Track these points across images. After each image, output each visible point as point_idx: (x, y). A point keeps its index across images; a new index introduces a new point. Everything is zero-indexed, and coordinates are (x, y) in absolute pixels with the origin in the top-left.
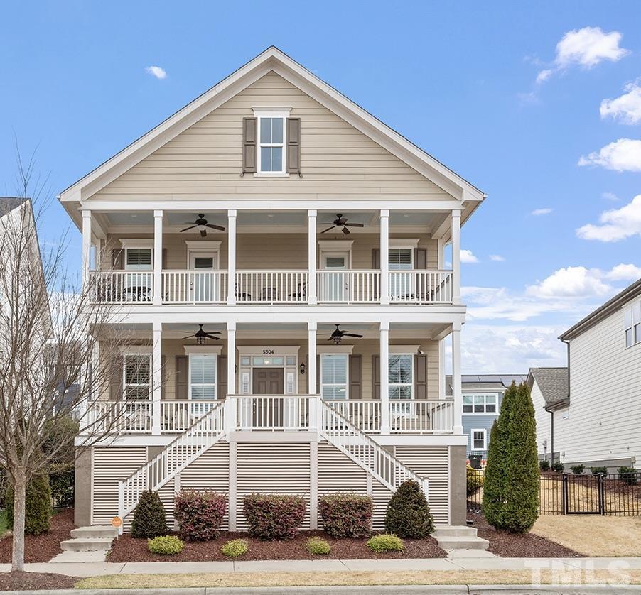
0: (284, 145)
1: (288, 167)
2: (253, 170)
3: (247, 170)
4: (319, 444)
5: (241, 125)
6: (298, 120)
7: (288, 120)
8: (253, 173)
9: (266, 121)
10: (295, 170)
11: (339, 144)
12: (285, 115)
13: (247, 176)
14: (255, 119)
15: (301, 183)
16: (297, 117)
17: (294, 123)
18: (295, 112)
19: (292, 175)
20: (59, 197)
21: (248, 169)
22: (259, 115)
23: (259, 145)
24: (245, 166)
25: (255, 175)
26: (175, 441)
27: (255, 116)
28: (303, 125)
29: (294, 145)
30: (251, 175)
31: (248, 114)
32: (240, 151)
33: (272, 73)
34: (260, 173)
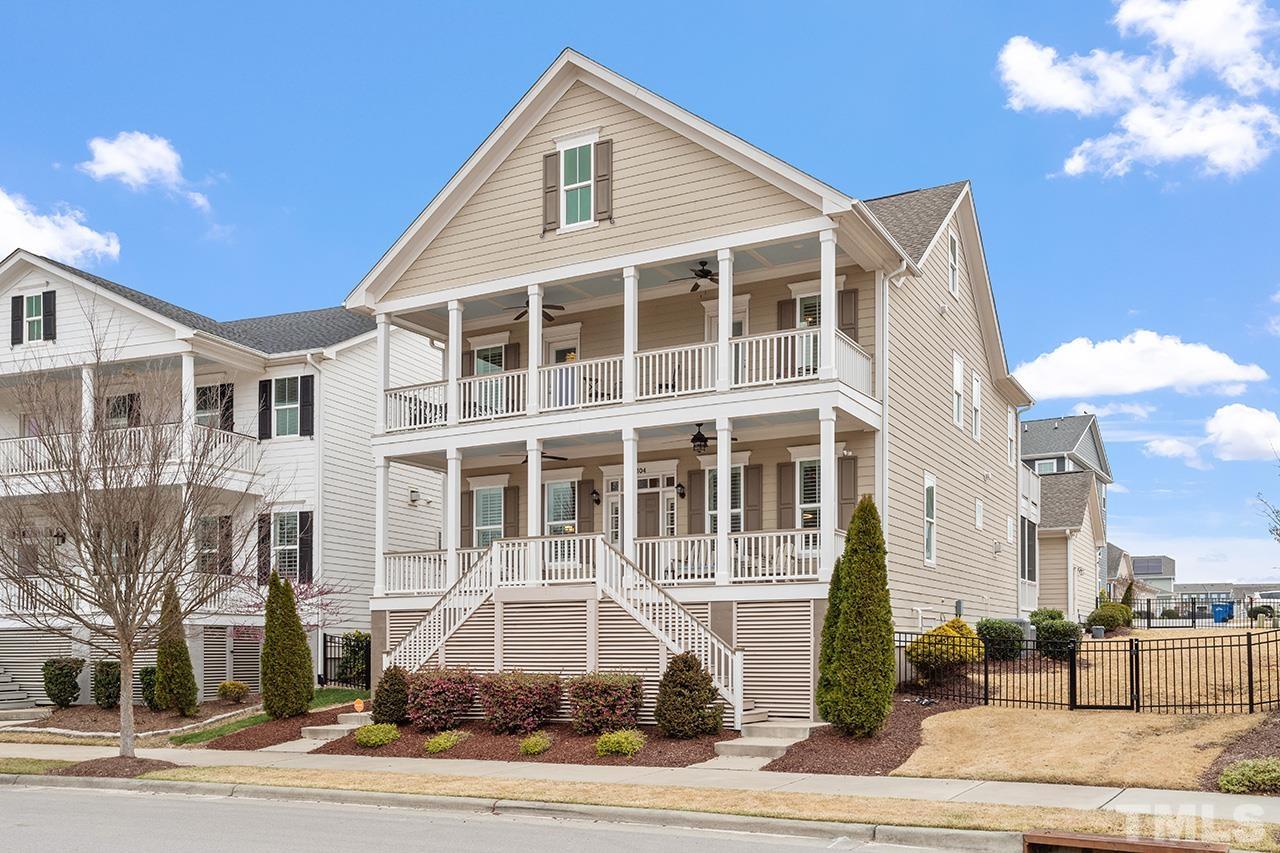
0: (592, 181)
1: (597, 213)
2: (553, 226)
3: (548, 227)
4: (600, 602)
5: (540, 166)
6: (609, 142)
7: (597, 145)
8: (555, 229)
9: (570, 153)
10: (606, 216)
11: (662, 165)
12: (592, 140)
13: (549, 236)
14: (557, 154)
15: (613, 232)
16: (608, 138)
17: (605, 147)
18: (605, 131)
19: (602, 223)
21: (550, 226)
22: (562, 148)
23: (563, 188)
24: (546, 223)
25: (558, 232)
26: (440, 602)
27: (557, 150)
28: (615, 148)
29: (605, 179)
30: (554, 232)
31: (548, 149)
32: (540, 202)
33: (578, 84)
34: (564, 226)
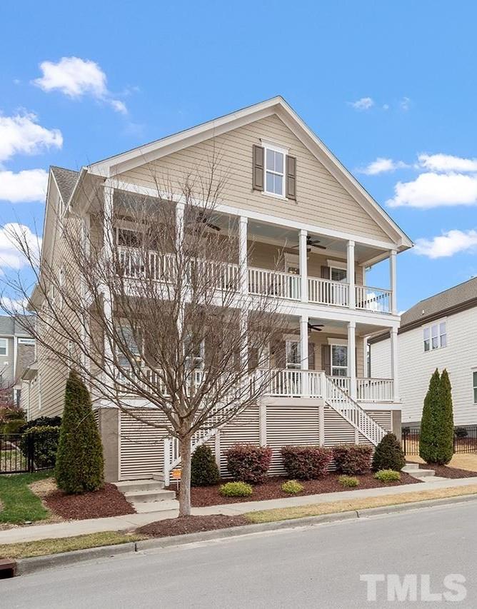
0: (284, 174)
1: (288, 194)
2: (260, 189)
4: (324, 408)
5: (251, 150)
6: (295, 159)
7: (288, 157)
8: (260, 191)
9: (271, 153)
10: (292, 196)
12: (285, 153)
13: (256, 193)
14: (263, 149)
15: (296, 208)
16: (294, 156)
17: (291, 161)
18: (291, 152)
19: (290, 200)
20: (86, 168)
21: (257, 187)
22: (266, 146)
23: (266, 170)
24: (255, 184)
25: (262, 193)
27: (262, 146)
28: (298, 164)
29: (292, 177)
30: (258, 192)
31: (257, 143)
32: (251, 171)
33: (275, 116)
34: (266, 193)
